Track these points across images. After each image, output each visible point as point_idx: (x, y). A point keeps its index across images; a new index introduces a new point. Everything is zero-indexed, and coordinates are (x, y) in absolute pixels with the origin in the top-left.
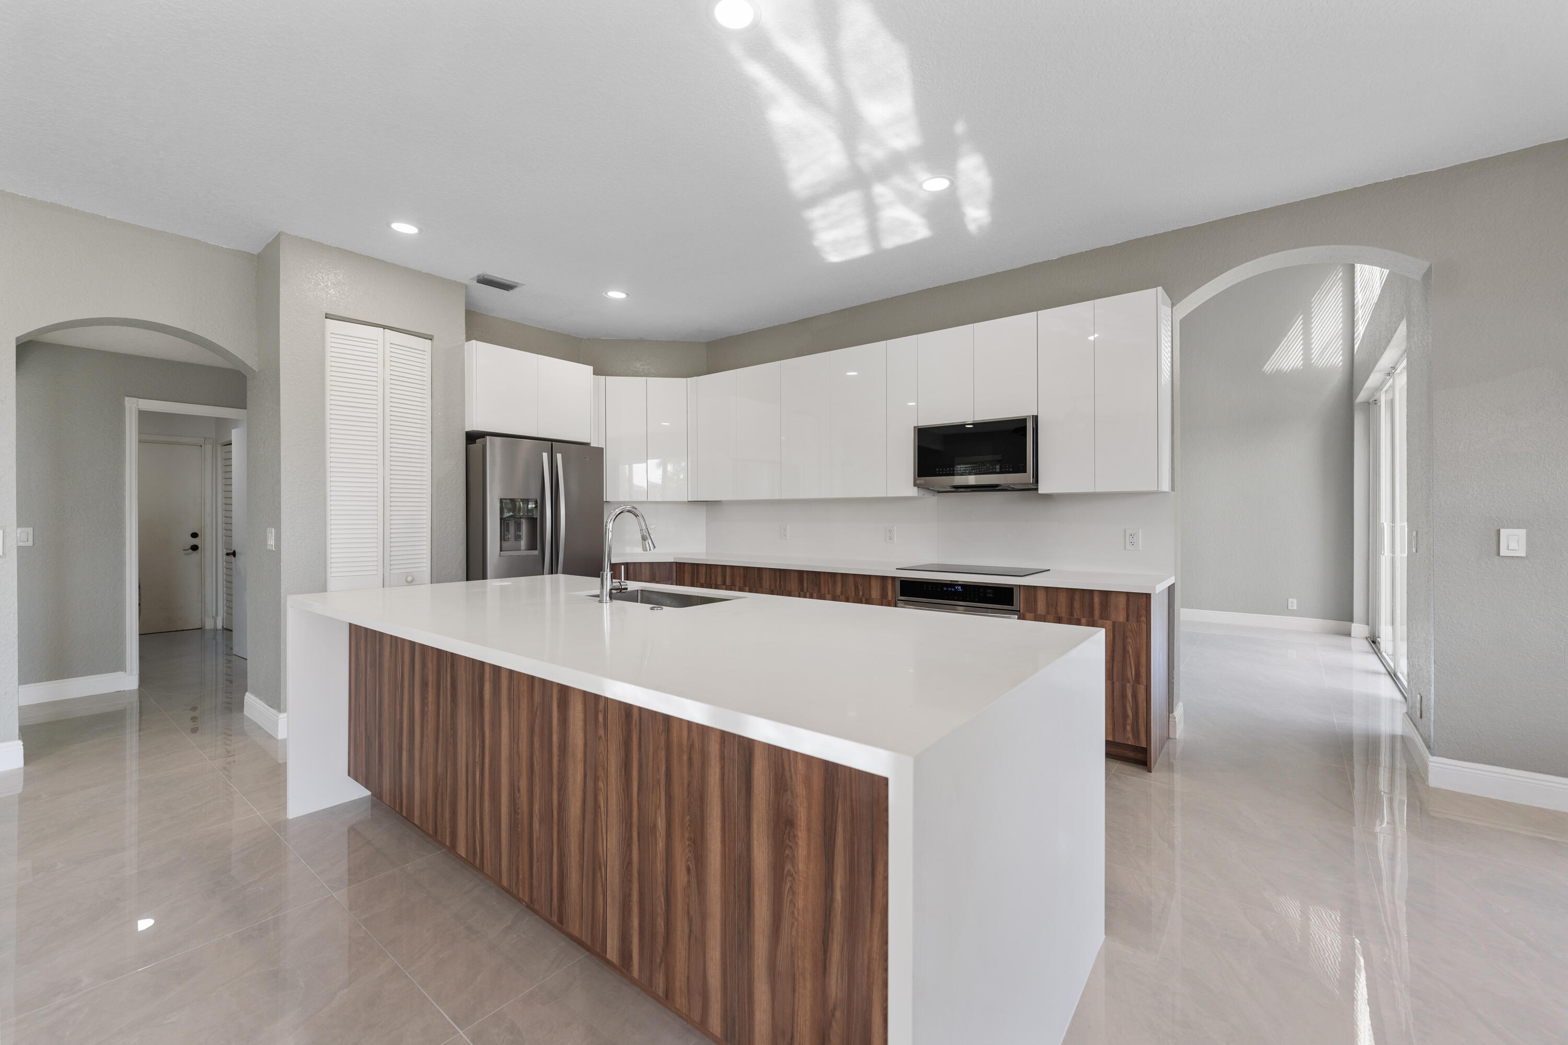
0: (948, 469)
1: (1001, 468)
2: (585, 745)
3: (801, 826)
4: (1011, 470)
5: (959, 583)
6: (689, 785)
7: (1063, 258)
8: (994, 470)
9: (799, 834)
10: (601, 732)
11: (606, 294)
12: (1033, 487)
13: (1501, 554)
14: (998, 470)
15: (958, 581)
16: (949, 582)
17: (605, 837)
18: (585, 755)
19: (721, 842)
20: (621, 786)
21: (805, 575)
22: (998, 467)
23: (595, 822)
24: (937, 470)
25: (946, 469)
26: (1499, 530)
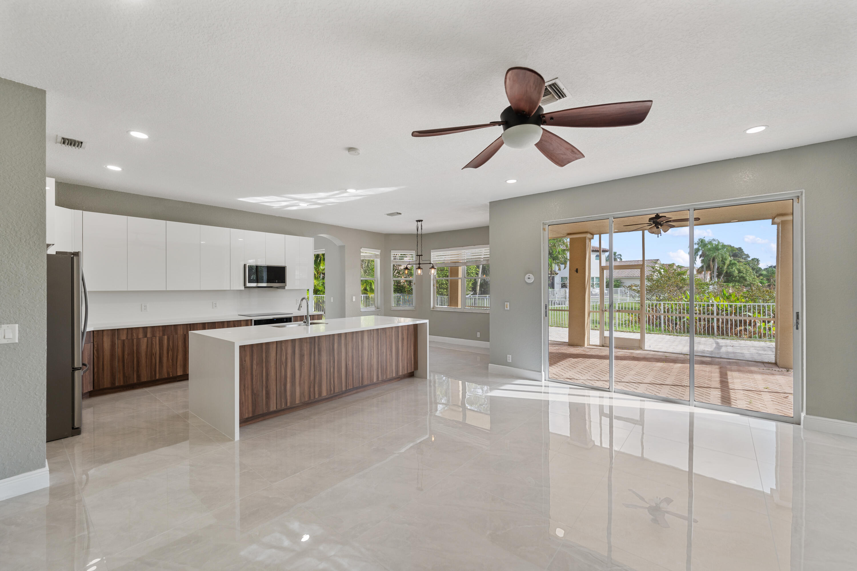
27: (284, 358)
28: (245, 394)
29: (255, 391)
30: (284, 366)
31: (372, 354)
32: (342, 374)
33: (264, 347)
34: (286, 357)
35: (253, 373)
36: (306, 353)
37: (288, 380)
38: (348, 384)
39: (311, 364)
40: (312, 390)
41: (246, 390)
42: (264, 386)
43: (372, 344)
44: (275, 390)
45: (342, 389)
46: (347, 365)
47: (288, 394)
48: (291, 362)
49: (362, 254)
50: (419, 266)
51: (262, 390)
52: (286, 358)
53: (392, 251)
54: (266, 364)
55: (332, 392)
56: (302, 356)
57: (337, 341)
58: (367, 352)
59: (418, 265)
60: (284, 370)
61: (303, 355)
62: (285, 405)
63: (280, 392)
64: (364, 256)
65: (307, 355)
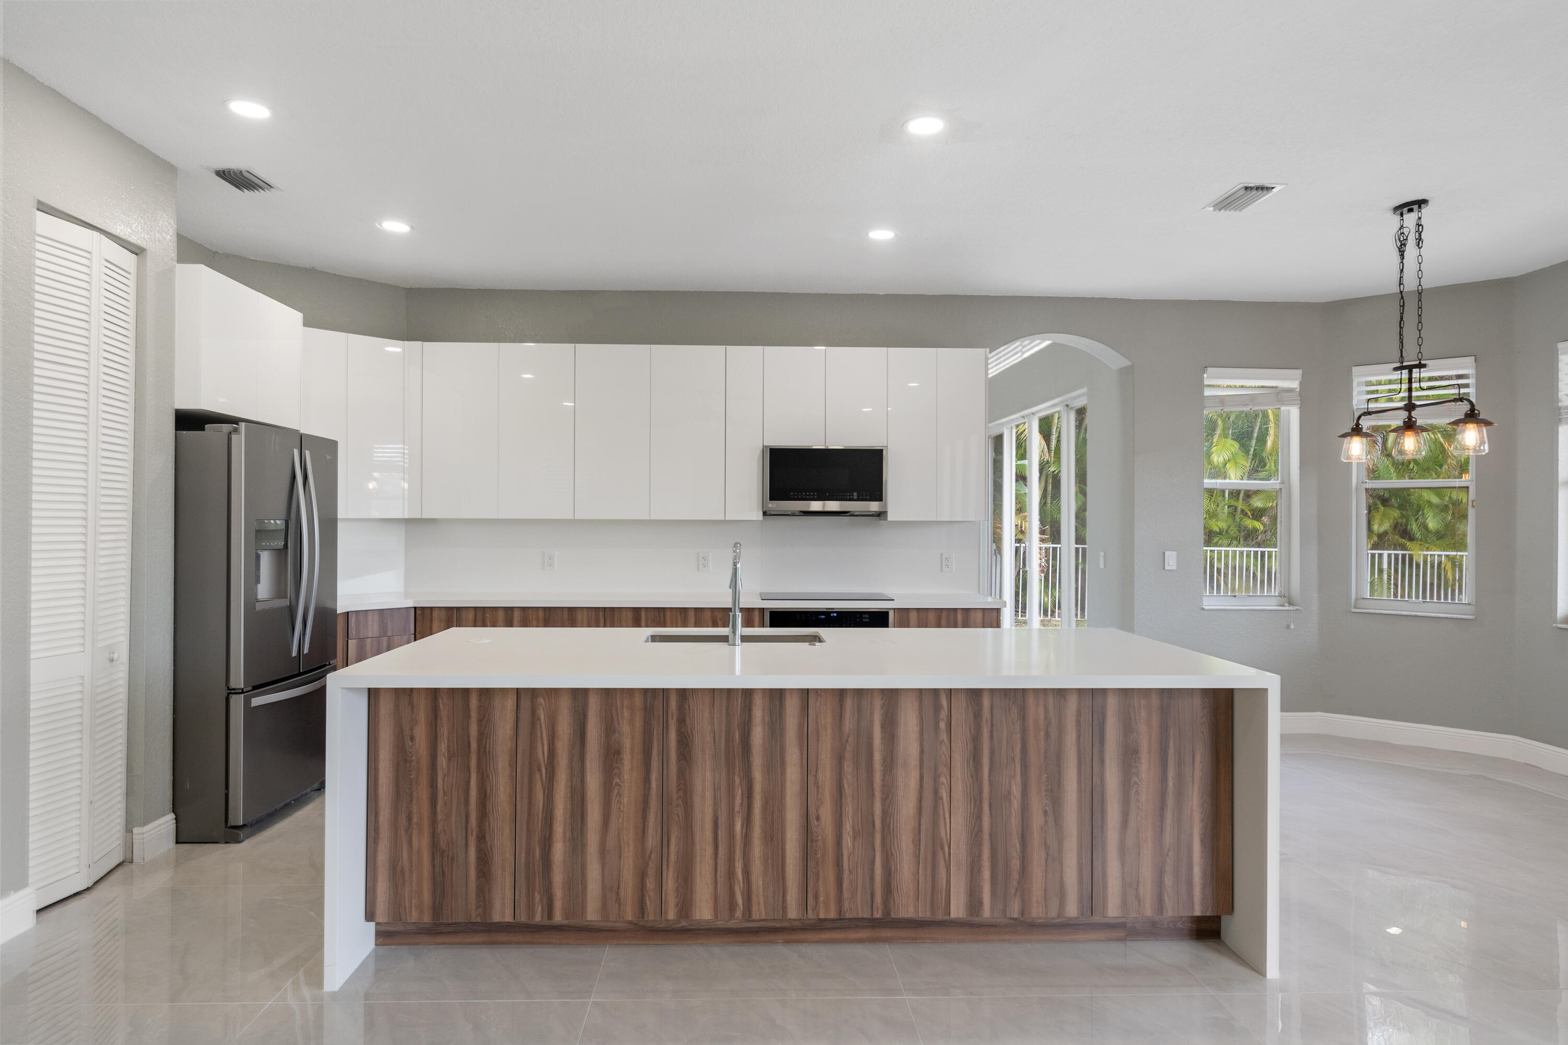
0: (804, 494)
1: (858, 496)
2: (922, 752)
3: (1144, 751)
4: (868, 498)
5: (835, 610)
6: (1046, 752)
7: (888, 295)
8: (851, 497)
9: (1142, 756)
10: (944, 737)
11: (380, 224)
12: (881, 515)
13: (1166, 569)
14: (855, 497)
15: (833, 609)
16: (825, 610)
17: (948, 821)
18: (921, 761)
19: (1078, 783)
20: (969, 773)
21: (643, 613)
22: (855, 494)
23: (935, 812)
24: (792, 494)
25: (802, 494)
26: (1164, 552)
27: (542, 753)
28: (410, 843)
29: (442, 843)
30: (541, 776)
31: (944, 794)
32: (783, 850)
33: (474, 701)
34: (549, 745)
35: (437, 782)
36: (627, 744)
37: (559, 829)
38: (816, 897)
39: (649, 789)
40: (650, 884)
41: (415, 832)
42: (472, 832)
43: (944, 749)
44: (509, 856)
45: (784, 909)
46: (813, 822)
47: (558, 878)
48: (571, 768)
49: (1208, 392)
50: (1410, 417)
51: (467, 844)
52: (549, 749)
53: (1355, 369)
54: (479, 760)
55: (739, 913)
56: (611, 755)
57: (763, 717)
58: (913, 782)
59: (1404, 414)
60: (542, 792)
61: (618, 752)
62: (546, 913)
63: (528, 864)
64: (1222, 400)
65: (632, 752)
